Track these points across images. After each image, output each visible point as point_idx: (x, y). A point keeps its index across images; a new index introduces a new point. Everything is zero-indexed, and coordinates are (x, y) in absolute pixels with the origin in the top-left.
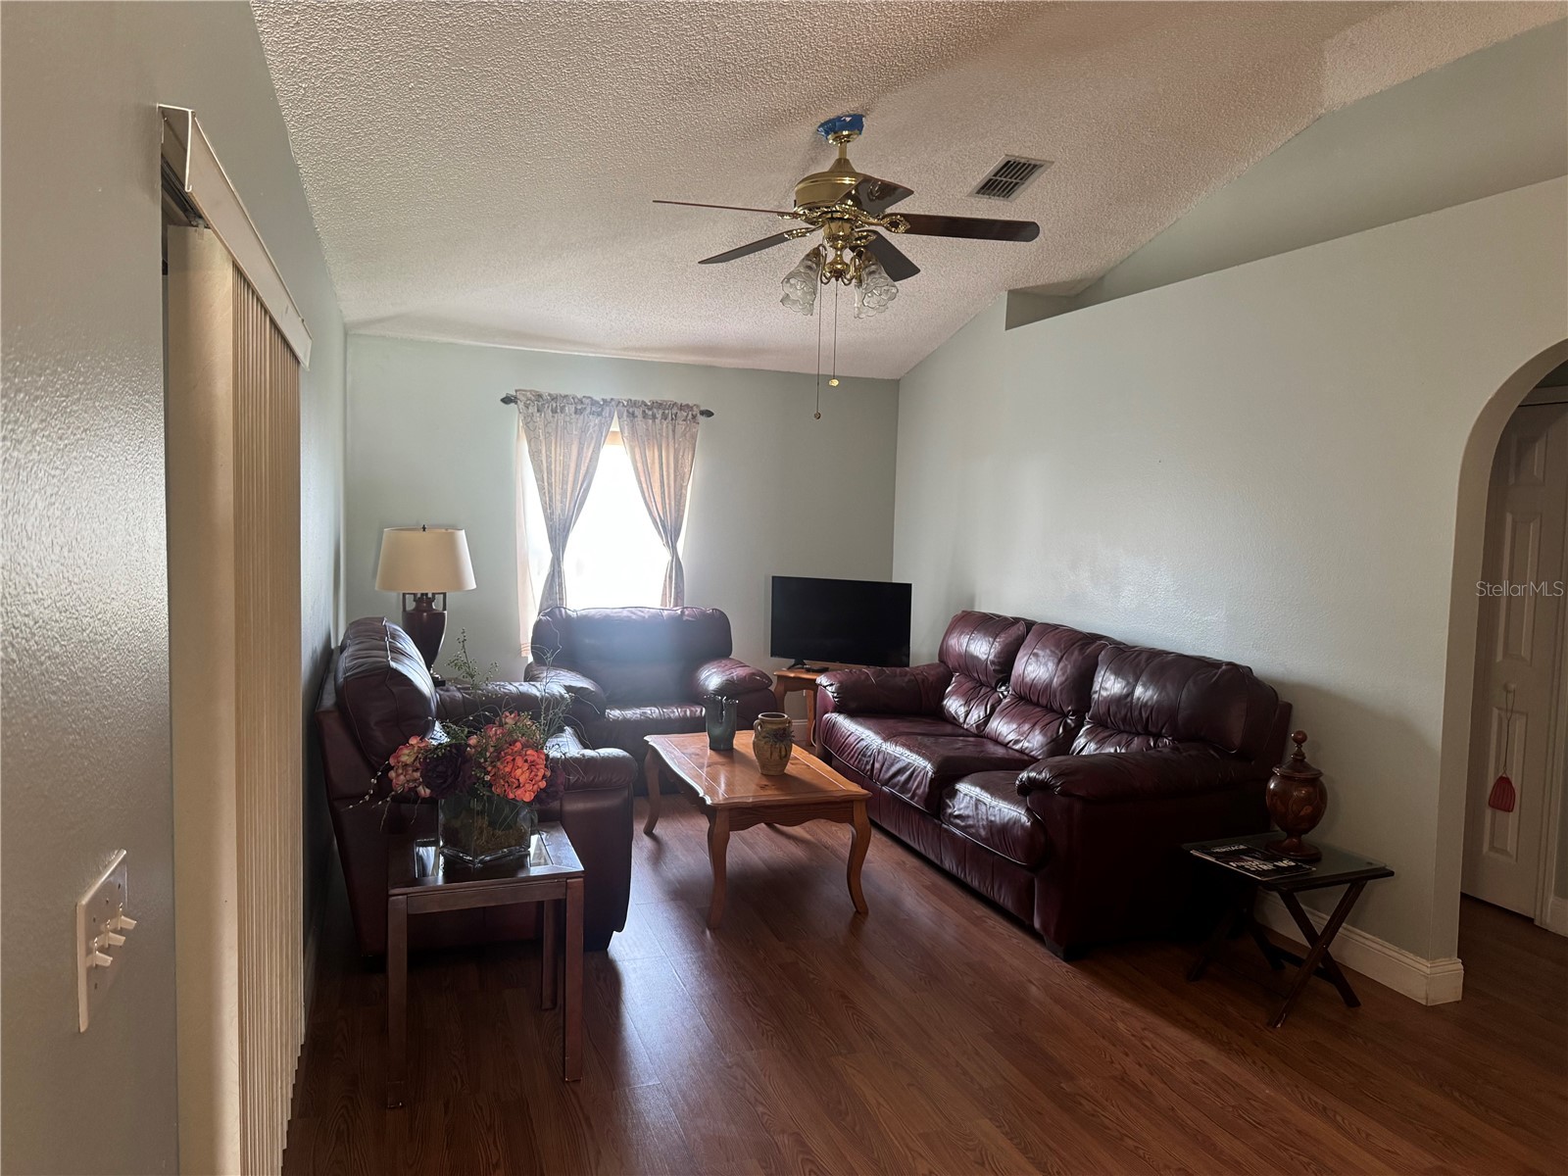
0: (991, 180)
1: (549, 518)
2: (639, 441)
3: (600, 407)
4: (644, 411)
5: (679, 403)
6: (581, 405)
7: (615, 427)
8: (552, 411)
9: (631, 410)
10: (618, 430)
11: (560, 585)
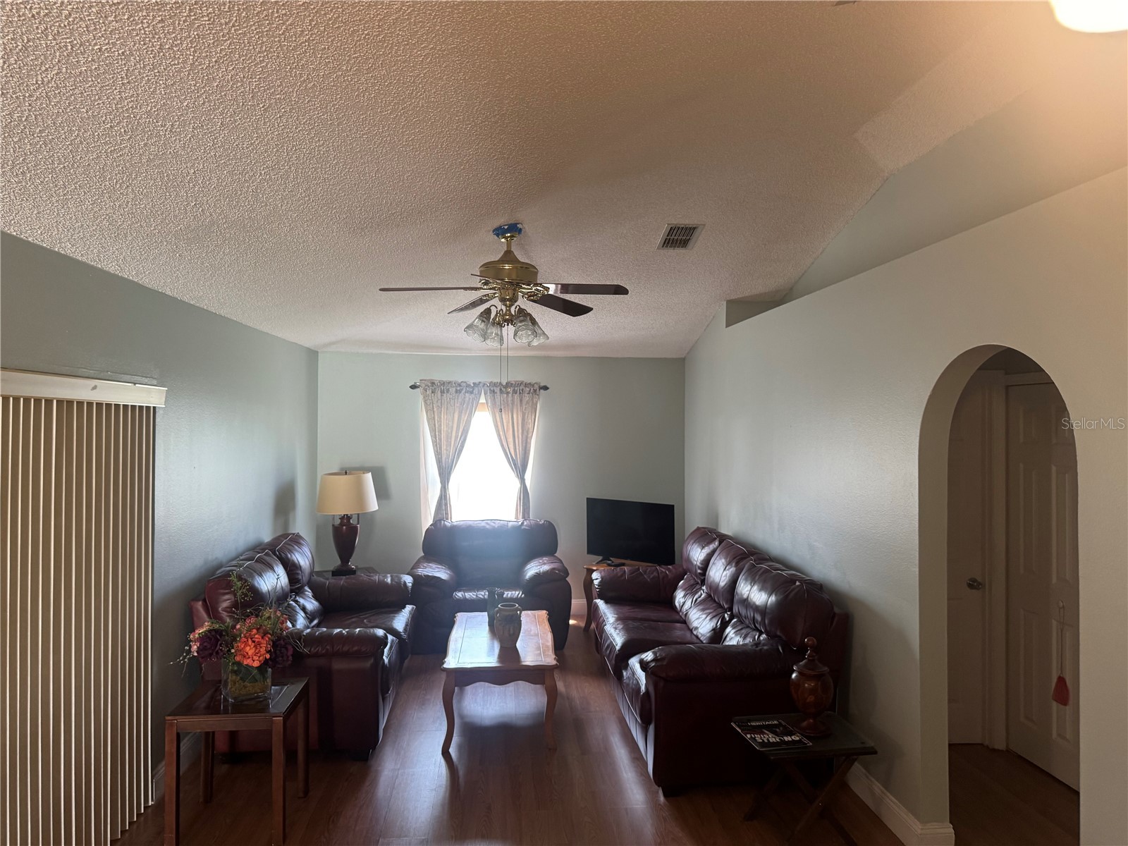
0: (666, 239)
1: (439, 461)
2: (498, 409)
3: (472, 389)
4: (501, 389)
5: (525, 381)
6: (460, 387)
7: (482, 400)
8: (441, 392)
9: (492, 389)
10: (485, 401)
11: (446, 504)
